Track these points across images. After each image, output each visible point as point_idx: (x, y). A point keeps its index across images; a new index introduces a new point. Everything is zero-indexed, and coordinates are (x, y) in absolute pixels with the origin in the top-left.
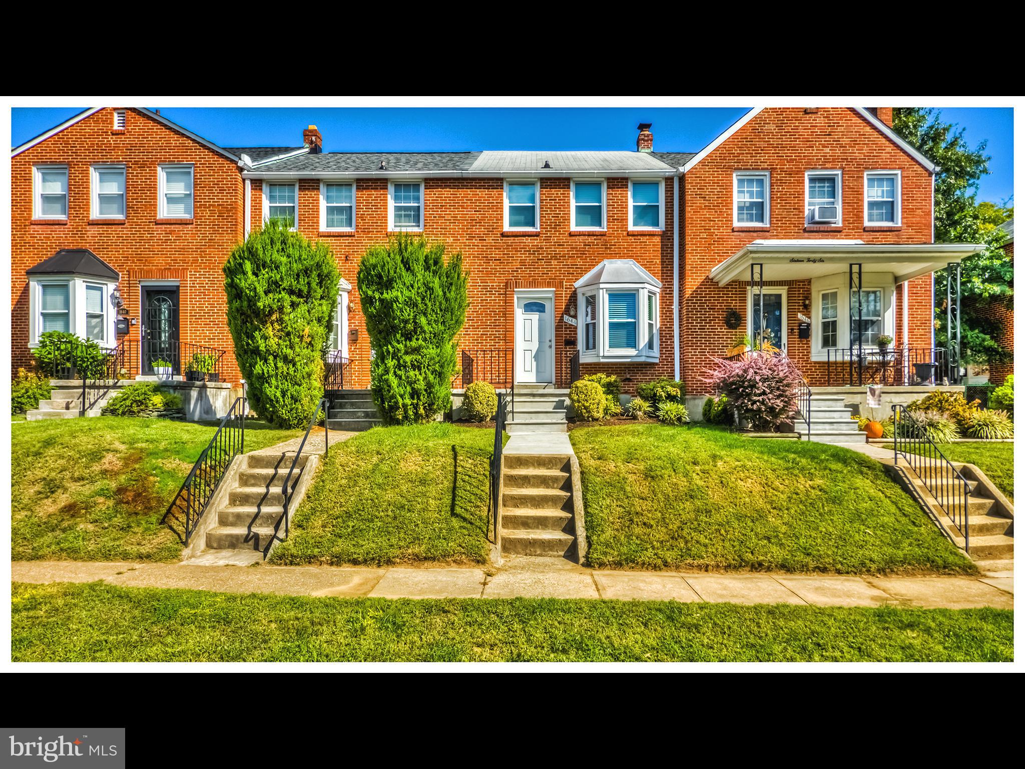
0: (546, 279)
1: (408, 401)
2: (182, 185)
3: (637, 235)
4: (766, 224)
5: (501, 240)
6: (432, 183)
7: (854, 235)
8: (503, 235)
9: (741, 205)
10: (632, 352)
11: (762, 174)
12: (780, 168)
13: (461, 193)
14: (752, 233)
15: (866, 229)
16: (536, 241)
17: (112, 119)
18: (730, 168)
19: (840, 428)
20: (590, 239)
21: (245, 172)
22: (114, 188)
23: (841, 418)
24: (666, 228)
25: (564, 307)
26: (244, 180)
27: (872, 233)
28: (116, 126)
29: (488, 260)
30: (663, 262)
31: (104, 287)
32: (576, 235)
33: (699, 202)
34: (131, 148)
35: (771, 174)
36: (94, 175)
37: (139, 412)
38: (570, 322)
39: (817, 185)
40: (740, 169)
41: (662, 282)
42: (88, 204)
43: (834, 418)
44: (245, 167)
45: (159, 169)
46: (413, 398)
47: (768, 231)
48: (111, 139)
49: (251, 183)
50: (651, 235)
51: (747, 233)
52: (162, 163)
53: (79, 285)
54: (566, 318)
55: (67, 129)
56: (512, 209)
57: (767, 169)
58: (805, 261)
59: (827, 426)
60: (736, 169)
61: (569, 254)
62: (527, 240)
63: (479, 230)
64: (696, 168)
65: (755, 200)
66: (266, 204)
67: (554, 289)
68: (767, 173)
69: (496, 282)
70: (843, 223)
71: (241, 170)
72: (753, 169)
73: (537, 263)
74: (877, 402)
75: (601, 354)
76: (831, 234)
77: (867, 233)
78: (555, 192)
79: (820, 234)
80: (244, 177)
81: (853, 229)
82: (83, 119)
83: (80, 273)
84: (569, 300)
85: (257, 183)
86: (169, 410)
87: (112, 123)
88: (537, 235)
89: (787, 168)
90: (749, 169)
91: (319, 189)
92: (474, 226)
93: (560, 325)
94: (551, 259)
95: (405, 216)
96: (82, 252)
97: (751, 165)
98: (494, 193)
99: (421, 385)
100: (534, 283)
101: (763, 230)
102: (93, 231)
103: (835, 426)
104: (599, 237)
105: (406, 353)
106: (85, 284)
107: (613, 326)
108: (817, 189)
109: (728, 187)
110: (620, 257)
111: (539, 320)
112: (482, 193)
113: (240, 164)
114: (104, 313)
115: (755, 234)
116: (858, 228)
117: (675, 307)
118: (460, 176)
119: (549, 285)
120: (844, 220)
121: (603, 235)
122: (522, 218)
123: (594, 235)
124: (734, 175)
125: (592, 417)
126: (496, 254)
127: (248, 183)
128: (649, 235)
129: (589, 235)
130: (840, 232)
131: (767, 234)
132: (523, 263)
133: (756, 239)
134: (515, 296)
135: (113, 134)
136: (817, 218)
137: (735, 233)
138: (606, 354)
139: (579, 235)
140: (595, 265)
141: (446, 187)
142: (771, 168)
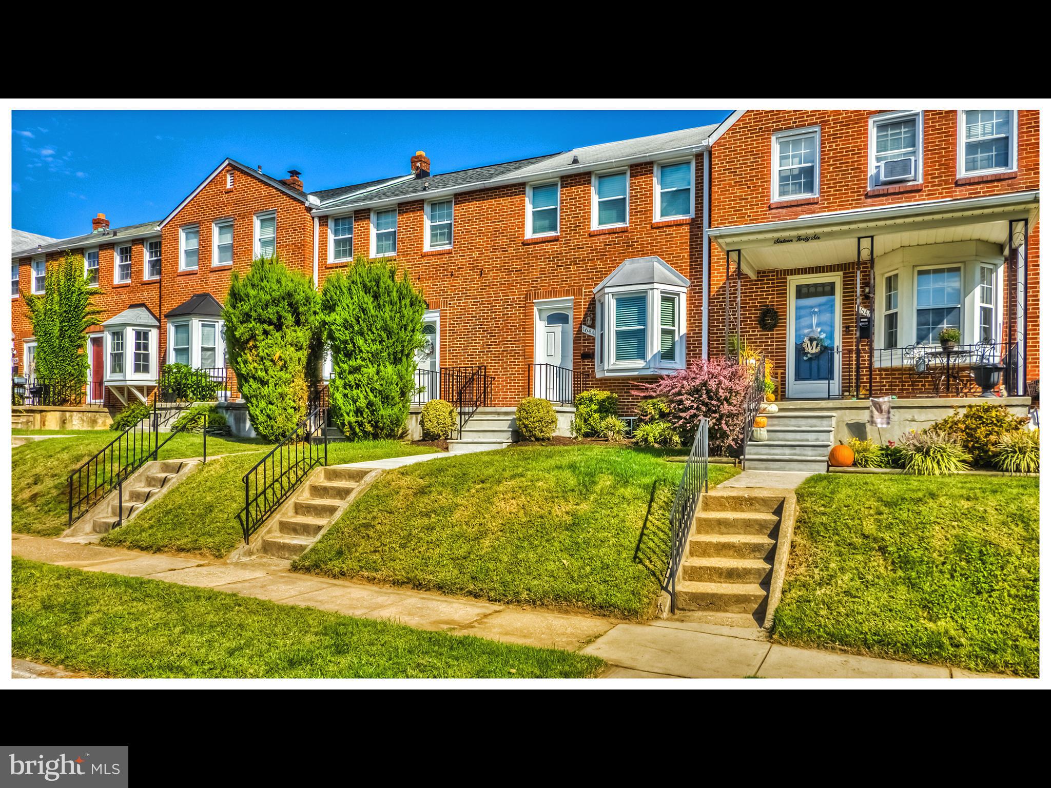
0: (565, 287)
1: (353, 419)
2: (271, 229)
3: (662, 227)
4: (816, 195)
5: (523, 249)
6: (461, 197)
7: (941, 193)
8: (524, 244)
9: (783, 174)
10: (640, 364)
11: (811, 130)
12: (833, 120)
13: (486, 204)
14: (795, 209)
15: (959, 183)
16: (555, 247)
17: (226, 180)
18: (767, 130)
19: (806, 452)
20: (610, 238)
21: (314, 211)
22: (228, 239)
23: (817, 440)
24: (696, 214)
25: (582, 317)
26: (313, 218)
27: (968, 187)
28: (229, 186)
29: (510, 272)
30: (691, 256)
31: (216, 324)
32: (596, 235)
33: (728, 178)
34: (237, 203)
35: (822, 129)
36: (215, 230)
37: (192, 429)
38: (588, 333)
39: (890, 132)
40: (781, 129)
41: (690, 279)
42: (210, 256)
43: (807, 440)
44: (312, 206)
45: (255, 218)
46: (357, 416)
47: (817, 203)
48: (225, 196)
49: (320, 221)
50: (678, 224)
51: (789, 209)
52: (256, 213)
53: (196, 324)
54: (584, 328)
55: (198, 194)
56: (535, 214)
57: (816, 123)
58: (794, 240)
59: (787, 451)
60: (774, 130)
61: (589, 257)
62: (547, 246)
63: (502, 241)
64: (726, 138)
65: (803, 165)
66: (331, 238)
67: (573, 297)
68: (817, 129)
69: (516, 295)
70: (925, 179)
71: (309, 209)
72: (797, 126)
73: (556, 270)
74: (885, 420)
75: (606, 368)
76: (906, 195)
77: (961, 188)
78: (577, 190)
79: (890, 198)
80: (313, 215)
81: (939, 185)
82: (208, 184)
83: (195, 314)
84: (588, 308)
85: (324, 219)
86: (211, 427)
87: (225, 184)
88: (556, 239)
89: (843, 118)
90: (792, 128)
91: (369, 218)
92: (497, 237)
93: (579, 337)
94: (571, 265)
95: (441, 234)
96: (205, 296)
97: (794, 123)
98: (517, 199)
99: (362, 403)
100: (554, 293)
101: (809, 203)
102: (213, 277)
103: (798, 450)
104: (620, 235)
105: (350, 373)
106: (200, 323)
107: (620, 335)
108: (889, 138)
109: (765, 154)
110: (643, 255)
111: (562, 332)
112: (505, 201)
113: (307, 204)
114: (216, 347)
115: (799, 209)
116: (946, 182)
117: (705, 309)
118: (482, 187)
119: (567, 293)
120: (926, 174)
121: (624, 231)
122: (546, 223)
123: (614, 233)
124: (773, 138)
125: (534, 436)
126: (517, 264)
127: (316, 220)
128: (676, 225)
129: (609, 234)
130: (919, 191)
131: (816, 206)
132: (542, 271)
133: (800, 215)
134: (535, 308)
135: (226, 193)
136: (882, 178)
137: (773, 211)
138: (611, 367)
139: (599, 235)
140: (615, 267)
141: (473, 200)
142: (821, 122)
